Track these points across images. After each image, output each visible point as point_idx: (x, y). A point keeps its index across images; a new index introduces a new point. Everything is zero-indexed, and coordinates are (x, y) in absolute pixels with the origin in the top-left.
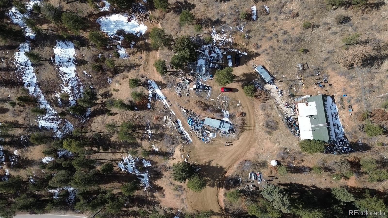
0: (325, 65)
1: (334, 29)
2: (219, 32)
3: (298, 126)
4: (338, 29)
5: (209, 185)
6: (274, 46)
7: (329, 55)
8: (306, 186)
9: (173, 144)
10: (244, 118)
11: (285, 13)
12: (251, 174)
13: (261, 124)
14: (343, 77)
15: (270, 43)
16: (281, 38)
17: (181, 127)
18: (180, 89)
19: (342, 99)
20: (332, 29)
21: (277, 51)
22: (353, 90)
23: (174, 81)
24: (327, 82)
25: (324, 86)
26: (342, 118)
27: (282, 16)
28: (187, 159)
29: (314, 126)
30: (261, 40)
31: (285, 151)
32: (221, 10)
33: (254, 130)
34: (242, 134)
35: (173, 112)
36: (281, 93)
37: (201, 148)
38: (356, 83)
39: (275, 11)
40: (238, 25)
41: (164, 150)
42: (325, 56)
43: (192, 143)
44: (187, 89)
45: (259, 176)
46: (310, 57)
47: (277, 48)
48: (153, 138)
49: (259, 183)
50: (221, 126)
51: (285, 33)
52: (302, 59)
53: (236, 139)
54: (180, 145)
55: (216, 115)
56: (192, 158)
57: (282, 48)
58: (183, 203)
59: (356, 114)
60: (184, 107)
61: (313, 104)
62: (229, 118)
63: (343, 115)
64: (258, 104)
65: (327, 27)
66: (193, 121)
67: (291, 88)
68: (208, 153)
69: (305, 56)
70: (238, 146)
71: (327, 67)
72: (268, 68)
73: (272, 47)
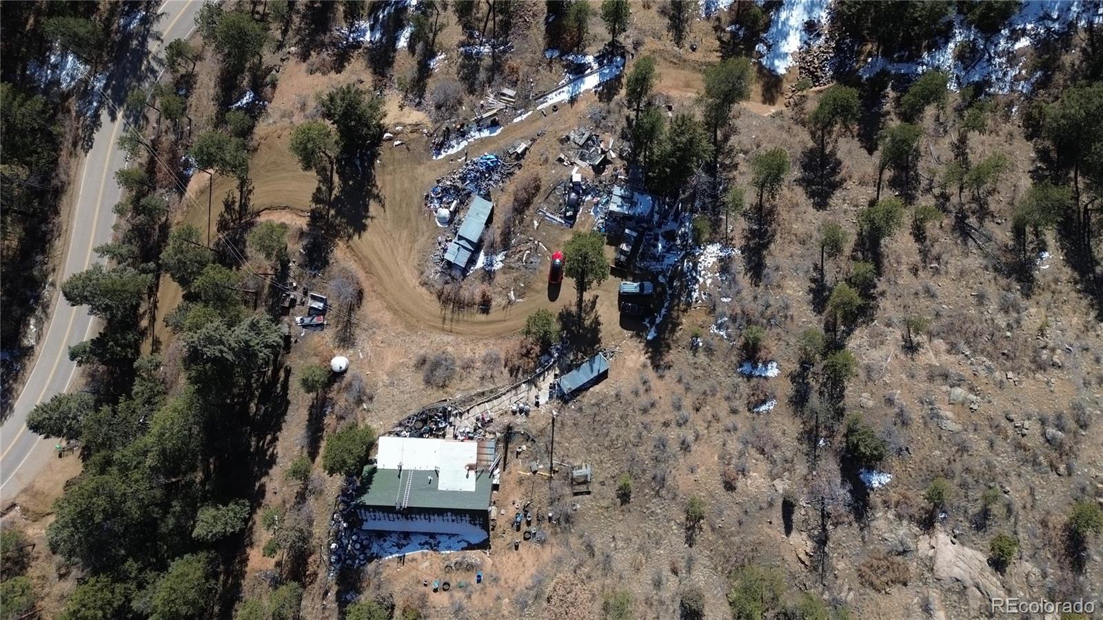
0: (574, 541)
1: (672, 584)
2: (724, 266)
3: (421, 436)
4: (666, 594)
5: (319, 189)
6: (653, 411)
7: (599, 556)
9: (438, 107)
10: (476, 307)
11: (741, 455)
12: (321, 300)
13: (450, 349)
14: (530, 583)
15: (665, 404)
16: (673, 434)
17: (477, 135)
18: (582, 142)
19: (470, 567)
20: (673, 578)
21: (639, 418)
22: (489, 601)
23: (608, 129)
24: (525, 539)
25: (518, 529)
26: (419, 558)
27: (734, 446)
28: (390, 139)
29: (410, 476)
30: (680, 381)
31: (365, 398)
33: (443, 330)
34: (434, 297)
35: (524, 116)
36: (521, 411)
37: (413, 180)
38: (506, 613)
39: (754, 429)
40: (733, 319)
41: (431, 84)
42: (598, 544)
43: (430, 159)
44: (578, 162)
45: (315, 321)
46: (605, 503)
47: (647, 419)
48: (467, 55)
49: (298, 319)
50: (462, 242)
51: (685, 447)
52: (602, 483)
53: (424, 277)
54: (430, 125)
55: (496, 232)
56: (392, 153)
57: (645, 433)
58: (283, 116)
59: (423, 598)
60: (532, 149)
61: (469, 484)
62: (483, 268)
63: (427, 564)
64: (505, 349)
65: (682, 565)
66: (488, 167)
67: (527, 438)
68: (398, 198)
69: (611, 492)
70: (404, 280)
71: (567, 544)
72: (597, 388)
73: (653, 405)
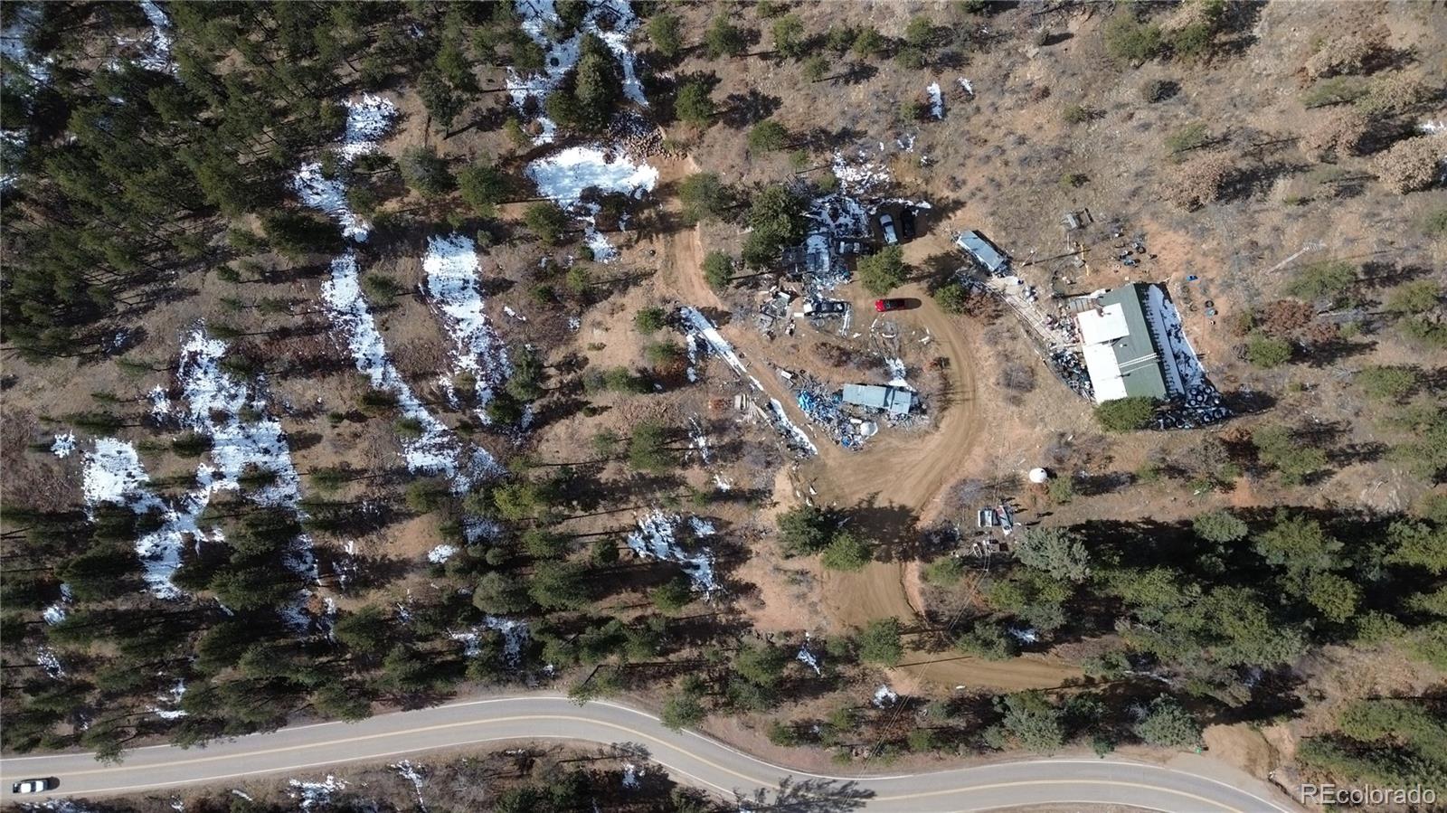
0: (1132, 209)
1: (1143, 115)
2: (851, 161)
3: (1085, 371)
4: (1153, 116)
5: (878, 559)
6: (997, 178)
7: (1140, 183)
8: (1128, 524)
9: (769, 464)
10: (945, 371)
11: (1014, 92)
12: (982, 514)
13: (992, 380)
14: (1182, 232)
15: (987, 170)
16: (1014, 154)
17: (785, 419)
18: (770, 319)
19: (1185, 288)
20: (1137, 116)
21: (1007, 188)
22: (1210, 261)
23: (751, 302)
24: (1144, 251)
25: (1138, 261)
26: (1192, 337)
27: (1008, 101)
28: (811, 499)
29: (1125, 364)
30: (963, 165)
31: (1063, 441)
32: (849, 105)
33: (974, 399)
34: (946, 413)
35: (756, 382)
36: (1032, 294)
37: (843, 467)
38: (1215, 243)
39: (989, 89)
40: (898, 135)
41: (746, 484)
42: (1129, 187)
43: (818, 457)
44: (788, 316)
45: (1003, 515)
46: (1092, 193)
47: (1005, 180)
48: (713, 458)
49: (1006, 532)
50: (889, 401)
51: (1022, 141)
52: (1075, 201)
53: (931, 430)
54: (788, 466)
55: (870, 374)
56: (823, 494)
57: (1019, 179)
58: (816, 612)
59: (1225, 320)
60: (784, 366)
61: (1115, 310)
62: (905, 378)
63: (1195, 328)
64: (976, 331)
65: (1123, 113)
66: (813, 400)
67: (1055, 279)
68: (863, 476)
69: (1079, 193)
70: (938, 446)
71: (1137, 213)
72: (988, 235)
73: (993, 180)
